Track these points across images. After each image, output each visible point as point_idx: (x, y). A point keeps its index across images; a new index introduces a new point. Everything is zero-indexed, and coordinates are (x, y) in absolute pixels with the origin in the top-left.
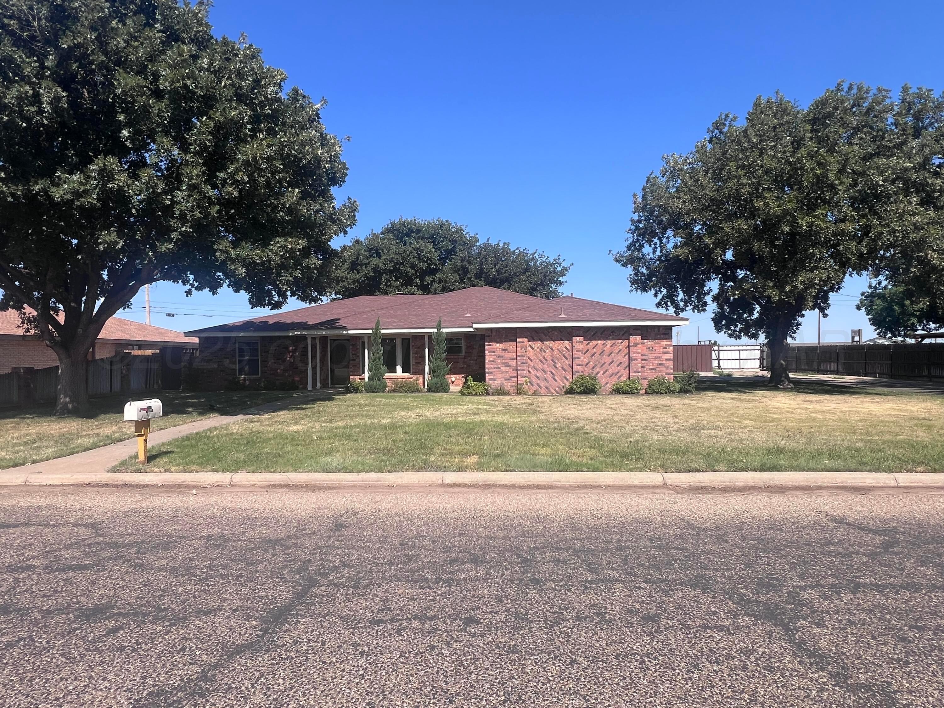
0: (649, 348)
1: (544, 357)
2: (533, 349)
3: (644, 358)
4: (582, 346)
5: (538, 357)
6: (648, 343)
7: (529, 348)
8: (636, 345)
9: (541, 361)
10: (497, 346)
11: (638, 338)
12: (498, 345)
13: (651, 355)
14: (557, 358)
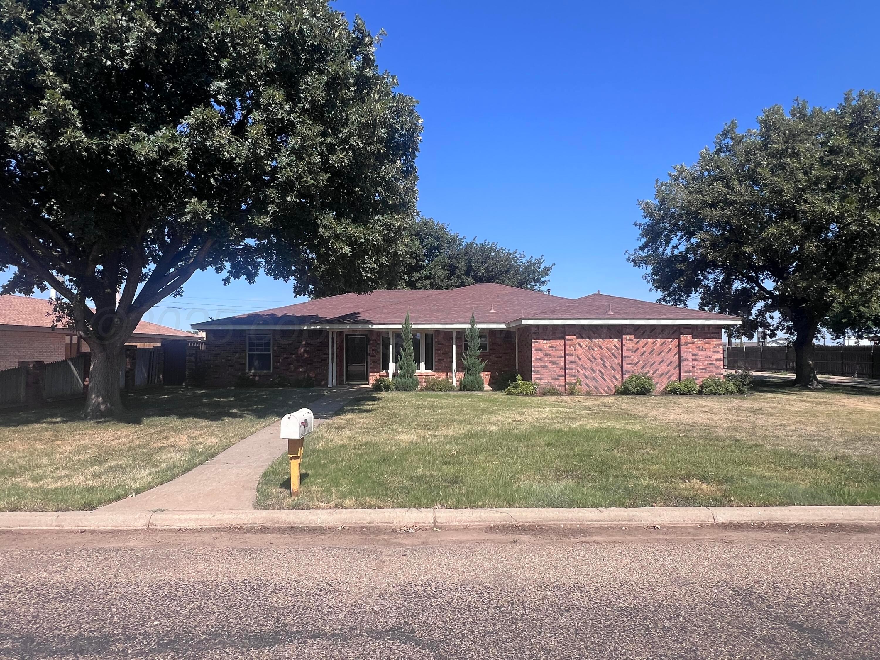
0: (699, 347)
1: (592, 356)
2: (581, 346)
3: (694, 357)
4: (633, 345)
5: (587, 356)
6: (699, 342)
7: (578, 346)
8: (687, 344)
9: (589, 359)
10: (544, 344)
11: (689, 337)
12: (545, 342)
13: (701, 355)
14: (606, 357)
